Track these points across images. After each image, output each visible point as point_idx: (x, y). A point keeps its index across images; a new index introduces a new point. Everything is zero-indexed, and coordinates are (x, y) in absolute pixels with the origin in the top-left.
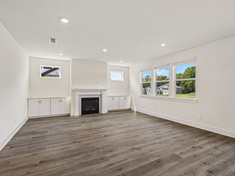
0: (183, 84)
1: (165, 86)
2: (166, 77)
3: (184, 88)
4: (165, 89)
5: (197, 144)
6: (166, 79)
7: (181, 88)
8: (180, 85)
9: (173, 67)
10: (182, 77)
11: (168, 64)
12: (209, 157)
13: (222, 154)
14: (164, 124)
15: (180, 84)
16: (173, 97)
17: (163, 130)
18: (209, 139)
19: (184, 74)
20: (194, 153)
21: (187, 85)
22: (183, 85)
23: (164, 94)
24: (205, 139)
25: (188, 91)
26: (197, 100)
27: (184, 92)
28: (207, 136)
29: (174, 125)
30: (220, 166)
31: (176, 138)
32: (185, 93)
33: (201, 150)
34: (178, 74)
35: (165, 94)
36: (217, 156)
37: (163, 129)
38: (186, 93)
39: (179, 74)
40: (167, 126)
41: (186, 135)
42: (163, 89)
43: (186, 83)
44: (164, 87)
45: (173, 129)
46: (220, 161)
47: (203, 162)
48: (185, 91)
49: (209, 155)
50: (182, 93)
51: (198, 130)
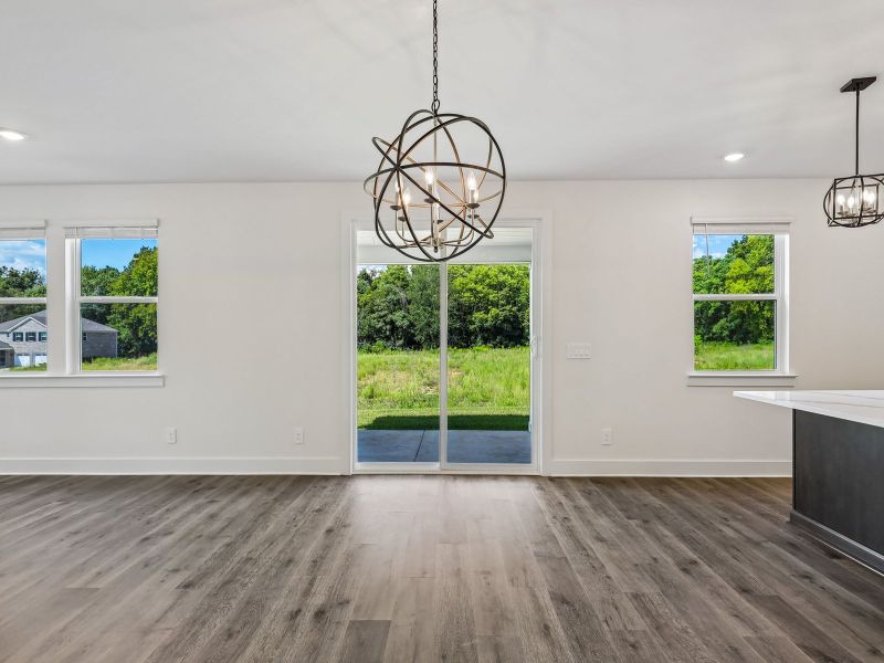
0: (124, 316)
1: (30, 325)
2: (33, 277)
3: (126, 333)
4: (31, 337)
5: (157, 525)
6: (36, 288)
7: (113, 334)
8: (108, 318)
9: (68, 242)
10: (118, 284)
11: (42, 224)
12: (189, 548)
13: (227, 526)
14: (20, 496)
15: (110, 314)
16: (67, 372)
17: (14, 523)
18: (197, 498)
19: (128, 271)
20: (145, 555)
21: (140, 321)
22: (123, 318)
23: (25, 361)
24: (185, 501)
25: (143, 346)
26: (163, 377)
27: (127, 349)
28: (191, 492)
29: (71, 490)
30: (215, 559)
31: (76, 533)
32: (130, 356)
33: (168, 540)
34: (98, 269)
35: (32, 360)
36: (212, 538)
37: (18, 518)
38: (136, 355)
39: (105, 271)
40: (38, 500)
41: (119, 510)
42: (17, 337)
43: (136, 310)
44: (24, 329)
45: (67, 506)
46: (218, 546)
47: (170, 569)
48: (131, 346)
49: (191, 542)
50: (121, 355)
51: (169, 481)
